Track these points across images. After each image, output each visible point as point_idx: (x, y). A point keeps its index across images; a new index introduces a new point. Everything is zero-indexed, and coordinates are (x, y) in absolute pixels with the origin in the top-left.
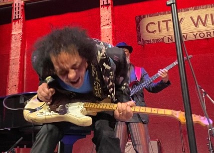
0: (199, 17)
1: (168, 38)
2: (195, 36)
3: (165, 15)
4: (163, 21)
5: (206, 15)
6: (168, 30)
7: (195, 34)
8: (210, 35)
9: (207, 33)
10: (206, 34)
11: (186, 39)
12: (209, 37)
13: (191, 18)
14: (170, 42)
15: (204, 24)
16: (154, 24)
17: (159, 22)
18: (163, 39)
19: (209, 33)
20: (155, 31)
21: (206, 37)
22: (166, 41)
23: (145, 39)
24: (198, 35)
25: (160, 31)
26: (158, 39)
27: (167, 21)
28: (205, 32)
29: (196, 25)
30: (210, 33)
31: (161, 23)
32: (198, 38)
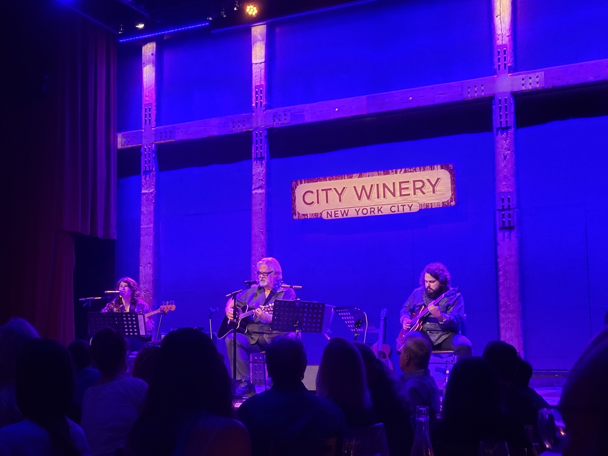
0: (363, 187)
1: (328, 212)
2: (358, 212)
3: (325, 182)
4: (322, 190)
5: (372, 185)
6: (327, 202)
7: (357, 209)
8: (373, 211)
9: (371, 208)
10: (369, 211)
11: (347, 215)
12: (372, 213)
13: (355, 187)
14: (329, 218)
15: (368, 197)
16: (312, 192)
17: (317, 191)
18: (321, 213)
19: (372, 210)
20: (313, 202)
21: (369, 214)
22: (325, 216)
23: (301, 213)
24: (360, 211)
25: (318, 203)
26: (316, 214)
27: (326, 190)
28: (368, 208)
29: (359, 198)
30: (374, 209)
31: (320, 192)
32: (360, 215)
